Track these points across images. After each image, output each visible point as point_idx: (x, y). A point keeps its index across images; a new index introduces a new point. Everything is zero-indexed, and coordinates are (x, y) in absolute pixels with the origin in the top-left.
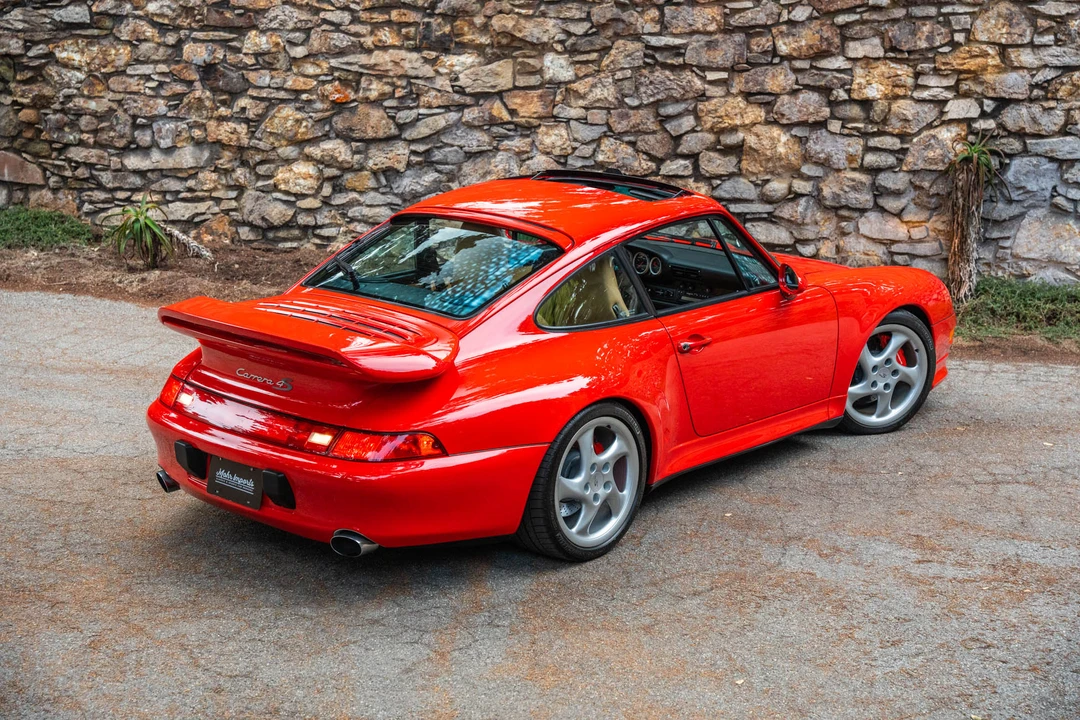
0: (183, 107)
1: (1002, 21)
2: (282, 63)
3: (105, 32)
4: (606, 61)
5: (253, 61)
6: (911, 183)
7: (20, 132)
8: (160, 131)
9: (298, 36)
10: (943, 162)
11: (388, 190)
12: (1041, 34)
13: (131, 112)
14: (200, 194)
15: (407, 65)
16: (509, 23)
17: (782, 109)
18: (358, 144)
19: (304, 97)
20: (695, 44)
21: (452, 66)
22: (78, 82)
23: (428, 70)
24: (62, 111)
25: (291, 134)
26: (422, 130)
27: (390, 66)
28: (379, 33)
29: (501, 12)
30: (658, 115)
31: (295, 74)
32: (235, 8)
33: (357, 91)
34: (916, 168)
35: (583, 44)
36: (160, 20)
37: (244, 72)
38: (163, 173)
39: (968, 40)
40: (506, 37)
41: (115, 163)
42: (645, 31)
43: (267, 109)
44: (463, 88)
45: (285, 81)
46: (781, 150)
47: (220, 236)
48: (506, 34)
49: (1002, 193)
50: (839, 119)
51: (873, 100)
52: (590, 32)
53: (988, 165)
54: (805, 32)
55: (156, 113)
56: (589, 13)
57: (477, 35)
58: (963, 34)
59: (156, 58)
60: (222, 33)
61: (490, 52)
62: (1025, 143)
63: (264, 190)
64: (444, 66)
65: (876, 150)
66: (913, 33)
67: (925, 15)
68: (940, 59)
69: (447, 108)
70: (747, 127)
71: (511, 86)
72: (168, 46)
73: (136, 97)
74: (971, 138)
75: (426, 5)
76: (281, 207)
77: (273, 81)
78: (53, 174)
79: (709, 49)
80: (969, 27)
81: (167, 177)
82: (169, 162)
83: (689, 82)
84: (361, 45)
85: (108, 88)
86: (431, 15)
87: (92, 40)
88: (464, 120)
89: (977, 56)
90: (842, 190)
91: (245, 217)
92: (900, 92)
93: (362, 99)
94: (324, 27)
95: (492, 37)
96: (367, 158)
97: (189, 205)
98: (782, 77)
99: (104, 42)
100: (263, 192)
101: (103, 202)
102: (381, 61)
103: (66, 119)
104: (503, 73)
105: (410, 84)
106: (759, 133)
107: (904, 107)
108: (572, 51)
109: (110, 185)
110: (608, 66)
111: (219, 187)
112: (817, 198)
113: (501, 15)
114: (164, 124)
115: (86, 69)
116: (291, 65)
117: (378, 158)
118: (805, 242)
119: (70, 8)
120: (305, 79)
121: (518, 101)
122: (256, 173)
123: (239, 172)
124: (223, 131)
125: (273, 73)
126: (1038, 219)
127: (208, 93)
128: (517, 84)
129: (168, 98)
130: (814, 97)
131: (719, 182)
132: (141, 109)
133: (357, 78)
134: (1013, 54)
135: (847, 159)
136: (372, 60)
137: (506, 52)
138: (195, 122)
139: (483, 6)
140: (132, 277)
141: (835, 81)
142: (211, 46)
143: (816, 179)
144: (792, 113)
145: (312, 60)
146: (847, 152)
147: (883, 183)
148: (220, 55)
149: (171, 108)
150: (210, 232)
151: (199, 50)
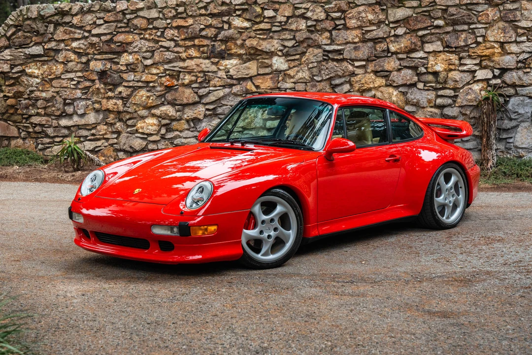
0: (90, 93)
1: (500, 31)
2: (140, 68)
3: (51, 58)
4: (304, 59)
5: (125, 68)
6: (461, 112)
7: (7, 110)
8: (78, 106)
9: (148, 54)
10: (476, 101)
11: (195, 129)
12: (520, 36)
13: (63, 97)
14: (98, 137)
15: (203, 66)
16: (254, 42)
17: (393, 78)
18: (179, 107)
19: (151, 84)
20: (348, 48)
21: (226, 65)
22: (36, 84)
23: (214, 68)
24: (29, 99)
25: (145, 104)
26: (212, 98)
27: (194, 67)
28: (189, 51)
29: (250, 37)
30: (331, 84)
31: (147, 74)
32: (116, 42)
33: (178, 80)
34: (462, 104)
35: (292, 51)
36: (79, 51)
37: (121, 74)
38: (79, 127)
39: (484, 41)
40: (253, 49)
41: (55, 123)
42: (323, 43)
43: (132, 92)
44: (232, 76)
45: (141, 77)
46: (394, 99)
47: (108, 157)
48: (253, 48)
49: (507, 116)
50: (422, 82)
51: (439, 72)
52: (295, 45)
53: (498, 102)
54: (403, 40)
55: (76, 97)
56: (294, 36)
57: (238, 50)
58: (482, 38)
59: (76, 69)
60: (109, 55)
61: (245, 57)
62: (516, 90)
63: (131, 133)
64: (222, 65)
65: (442, 96)
66: (457, 38)
67: (462, 29)
68: (471, 50)
69: (224, 86)
70: (376, 88)
71: (256, 74)
72: (82, 63)
73: (66, 89)
74: (489, 88)
75: (212, 36)
76: (140, 141)
77: (135, 78)
78: (23, 131)
79: (355, 51)
80: (484, 34)
81: (81, 129)
82: (82, 121)
83: (346, 67)
84: (180, 57)
85: (52, 86)
86: (215, 41)
87: (44, 63)
88: (233, 92)
89: (489, 48)
90: (426, 117)
91: (121, 147)
92: (452, 67)
93: (181, 84)
94: (161, 49)
95: (246, 50)
96: (184, 114)
97: (93, 142)
98: (393, 63)
99: (50, 63)
100: (130, 133)
101: (48, 143)
102: (190, 64)
103: (30, 102)
104: (252, 68)
105: (205, 75)
106: (383, 91)
107: (455, 75)
108: (286, 55)
109: (52, 135)
110: (305, 61)
111: (108, 133)
113: (250, 39)
114: (80, 102)
115: (41, 77)
116: (144, 69)
117: (189, 113)
119: (33, 47)
120: (152, 76)
121: (260, 81)
122: (127, 124)
123: (118, 124)
124: (110, 104)
125: (135, 74)
126: (526, 128)
127: (102, 86)
128: (259, 73)
129: (82, 89)
130: (410, 72)
132: (68, 95)
133: (178, 74)
134: (507, 46)
135: (428, 102)
136: (186, 64)
137: (253, 57)
138: (96, 100)
139: (241, 35)
140: (68, 174)
141: (419, 63)
142: (104, 62)
143: (413, 112)
144: (399, 80)
145: (155, 66)
146: (427, 98)
147: (446, 113)
148: (108, 66)
149: (83, 94)
150: (103, 155)
151: (98, 64)
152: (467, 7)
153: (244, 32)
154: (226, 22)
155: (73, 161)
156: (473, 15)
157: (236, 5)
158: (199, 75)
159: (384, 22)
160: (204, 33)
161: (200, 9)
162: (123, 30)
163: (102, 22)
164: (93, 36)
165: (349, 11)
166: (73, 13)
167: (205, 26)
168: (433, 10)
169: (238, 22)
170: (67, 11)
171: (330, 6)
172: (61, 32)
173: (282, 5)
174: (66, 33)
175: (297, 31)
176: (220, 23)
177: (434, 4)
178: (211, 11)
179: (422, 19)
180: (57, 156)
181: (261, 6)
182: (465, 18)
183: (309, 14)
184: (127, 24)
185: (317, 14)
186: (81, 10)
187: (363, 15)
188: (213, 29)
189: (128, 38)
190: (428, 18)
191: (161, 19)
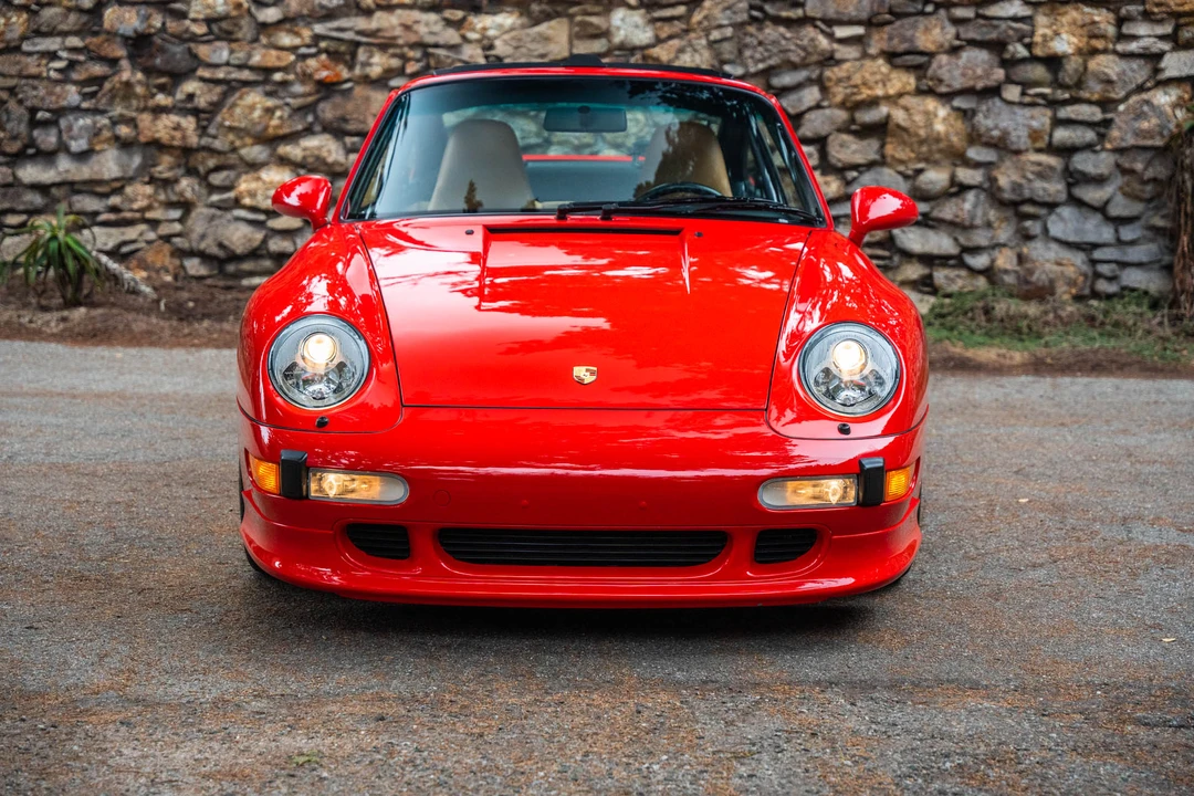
0: (104, 95)
2: (246, 30)
4: (697, 17)
5: (204, 29)
6: (1118, 165)
8: (70, 128)
13: (29, 103)
14: (128, 215)
15: (422, 29)
17: (939, 72)
18: (356, 139)
19: (278, 76)
21: (485, 29)
23: (451, 36)
25: (259, 128)
27: (398, 32)
30: (769, 87)
31: (265, 46)
33: (351, 67)
34: (1124, 144)
37: (192, 45)
38: (73, 187)
41: (4, 175)
43: (225, 95)
44: (501, 59)
45: (250, 56)
46: (939, 127)
47: (158, 271)
50: (1017, 83)
51: (1063, 57)
55: (64, 103)
59: (65, 28)
61: (537, 9)
63: (223, 207)
64: (473, 30)
65: (1068, 122)
70: (892, 99)
71: (566, 54)
72: (82, 11)
73: (36, 83)
76: (245, 229)
77: (233, 56)
81: (79, 192)
82: (84, 172)
83: (812, 40)
84: (357, 4)
90: (1024, 177)
91: (194, 245)
92: (1099, 44)
93: (360, 77)
97: (113, 231)
98: (938, 30)
100: (219, 208)
102: (386, 25)
104: (556, 38)
105: (427, 55)
106: (909, 105)
107: (1107, 65)
108: (651, 4)
110: (700, 23)
111: (156, 205)
112: (991, 191)
114: (76, 119)
118: (975, 250)
120: (279, 52)
122: (209, 184)
123: (184, 182)
124: (163, 128)
125: (234, 45)
127: (139, 76)
128: (574, 52)
129: (81, 83)
130: (982, 56)
131: (855, 174)
132: (43, 99)
133: (352, 48)
135: (1030, 136)
136: (373, 23)
137: (559, 9)
138: (121, 115)
140: (47, 316)
141: (1011, 32)
142: (143, 10)
143: (987, 165)
144: (953, 78)
145: (288, 26)
146: (1030, 127)
147: (1080, 167)
148: (157, 21)
149: (86, 96)
150: (143, 265)
151: (127, 15)
155: (63, 280)
158: (411, 54)
180: (15, 264)
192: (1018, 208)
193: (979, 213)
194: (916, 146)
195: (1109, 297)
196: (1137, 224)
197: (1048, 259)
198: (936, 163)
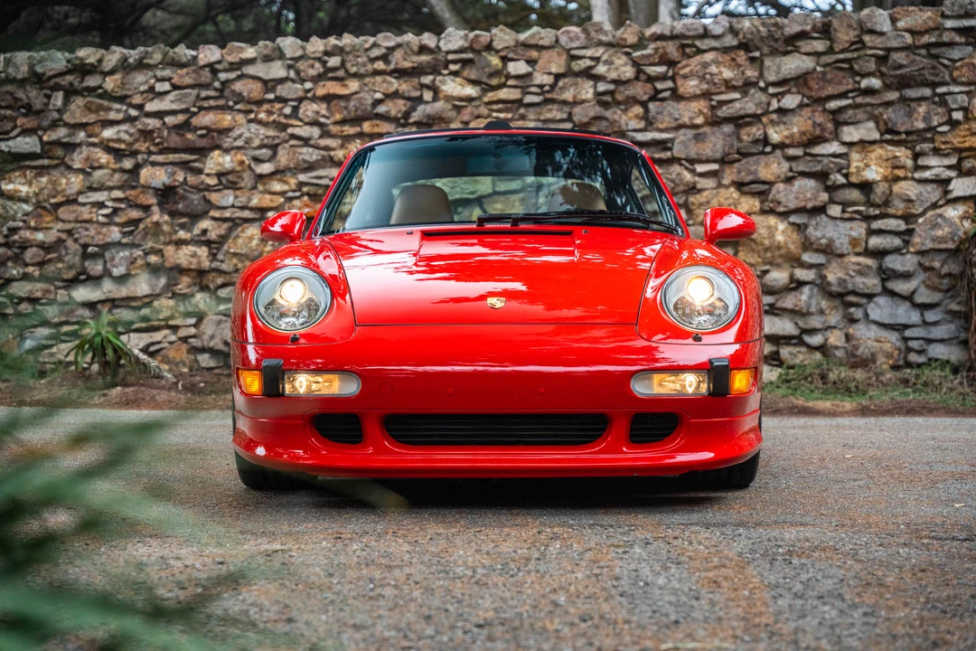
0: (139, 233)
2: (247, 180)
3: (55, 162)
5: (216, 181)
6: (920, 265)
8: (113, 259)
9: (265, 152)
10: (953, 240)
13: (82, 241)
14: (156, 323)
17: (778, 196)
19: (269, 214)
20: (682, 138)
22: (24, 215)
24: (6, 245)
25: (256, 253)
28: (350, 146)
29: (478, 117)
31: (261, 192)
32: (197, 129)
34: (924, 248)
36: (117, 146)
37: (206, 193)
38: (113, 303)
39: (967, 119)
41: (62, 295)
42: (630, 128)
43: (230, 230)
45: (249, 200)
46: (780, 238)
47: (177, 365)
50: (838, 204)
51: (873, 183)
54: (796, 119)
55: (109, 240)
56: (570, 114)
58: (961, 113)
59: (111, 184)
60: (182, 155)
63: (227, 313)
65: (880, 232)
66: (910, 115)
67: (919, 96)
68: (939, 139)
71: (490, 191)
72: (123, 171)
73: (88, 225)
75: (399, 115)
77: (237, 200)
79: (697, 142)
80: (966, 104)
81: (118, 307)
82: (123, 292)
83: (679, 174)
84: (331, 159)
85: (57, 219)
86: (404, 125)
87: (41, 170)
90: (848, 274)
91: (206, 344)
92: (901, 173)
94: (293, 142)
97: (144, 335)
98: (775, 165)
99: (55, 173)
100: (225, 315)
101: (47, 338)
103: (9, 253)
107: (908, 188)
109: (56, 320)
111: (177, 315)
112: (823, 287)
113: (478, 120)
114: (118, 252)
115: (34, 200)
116: (256, 183)
118: (812, 331)
119: (19, 139)
120: (272, 196)
122: (218, 297)
123: (199, 296)
124: (183, 256)
125: (238, 193)
127: (166, 218)
128: (497, 189)
129: (122, 225)
130: (811, 183)
132: (93, 237)
135: (850, 243)
138: (152, 248)
139: (459, 113)
140: (92, 393)
141: (832, 165)
142: (170, 169)
143: (819, 266)
144: (789, 201)
145: (278, 177)
146: (850, 236)
147: (890, 266)
148: (180, 177)
149: (125, 234)
150: (166, 360)
151: (158, 173)
152: (928, 50)
153: (466, 106)
154: (428, 87)
155: (104, 367)
156: (942, 68)
157: (448, 52)
159: (755, 84)
160: (381, 109)
161: (373, 60)
162: (212, 103)
163: (166, 86)
164: (149, 115)
165: (684, 62)
166: (107, 70)
167: (384, 94)
168: (859, 57)
169: (453, 87)
170: (92, 65)
171: (644, 52)
172: (79, 107)
173: (544, 52)
174: (90, 110)
175: (576, 103)
176: (416, 89)
177: (859, 46)
178: (397, 64)
179: (836, 76)
181: (502, 54)
182: (926, 72)
183: (601, 69)
184: (221, 91)
185: (617, 69)
186: (123, 64)
187: (713, 69)
188: (401, 102)
189: (222, 120)
190: (847, 74)
191: (293, 81)
192: (843, 297)
193: (814, 302)
194: (762, 253)
195: (919, 366)
196: (938, 309)
197: (868, 337)
198: (778, 266)
